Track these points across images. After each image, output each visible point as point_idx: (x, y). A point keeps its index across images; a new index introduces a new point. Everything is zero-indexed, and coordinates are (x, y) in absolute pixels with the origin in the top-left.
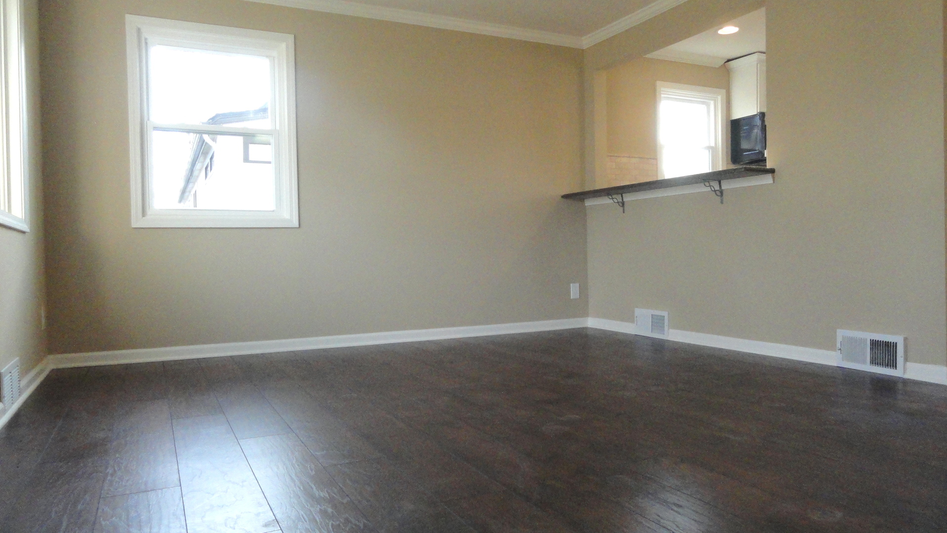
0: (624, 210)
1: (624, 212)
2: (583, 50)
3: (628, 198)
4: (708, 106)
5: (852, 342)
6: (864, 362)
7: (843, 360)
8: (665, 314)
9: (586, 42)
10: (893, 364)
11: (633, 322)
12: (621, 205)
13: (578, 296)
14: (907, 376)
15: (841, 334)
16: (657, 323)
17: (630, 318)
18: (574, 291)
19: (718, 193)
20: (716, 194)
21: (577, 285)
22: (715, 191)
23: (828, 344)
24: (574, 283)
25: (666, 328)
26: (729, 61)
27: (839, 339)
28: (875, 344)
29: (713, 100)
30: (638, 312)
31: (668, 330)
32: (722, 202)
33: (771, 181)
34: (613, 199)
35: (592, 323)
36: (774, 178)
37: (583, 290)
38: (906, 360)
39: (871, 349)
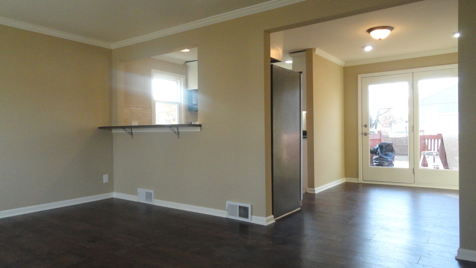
0: (132, 137)
1: (132, 138)
2: (111, 50)
3: (134, 131)
4: (177, 83)
5: (231, 206)
6: (236, 216)
7: (228, 215)
8: (152, 191)
9: (113, 46)
10: (247, 217)
11: (136, 195)
12: (131, 134)
13: (107, 181)
14: (252, 222)
15: (228, 203)
16: (149, 196)
17: (135, 193)
18: (105, 178)
19: (177, 133)
20: (176, 134)
21: (107, 175)
22: (175, 132)
23: (223, 207)
24: (105, 174)
25: (153, 199)
26: (187, 62)
27: (227, 205)
28: (240, 207)
29: (180, 80)
30: (139, 190)
31: (154, 199)
32: (179, 138)
33: (200, 130)
34: (126, 131)
35: (115, 195)
36: (201, 129)
37: (111, 178)
38: (252, 215)
39: (239, 210)
